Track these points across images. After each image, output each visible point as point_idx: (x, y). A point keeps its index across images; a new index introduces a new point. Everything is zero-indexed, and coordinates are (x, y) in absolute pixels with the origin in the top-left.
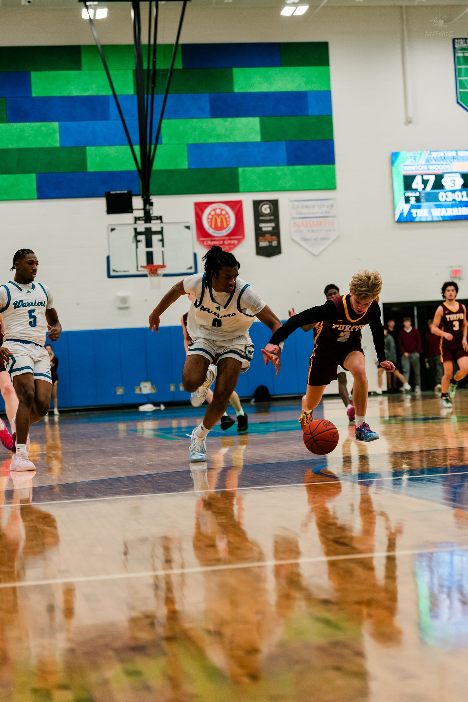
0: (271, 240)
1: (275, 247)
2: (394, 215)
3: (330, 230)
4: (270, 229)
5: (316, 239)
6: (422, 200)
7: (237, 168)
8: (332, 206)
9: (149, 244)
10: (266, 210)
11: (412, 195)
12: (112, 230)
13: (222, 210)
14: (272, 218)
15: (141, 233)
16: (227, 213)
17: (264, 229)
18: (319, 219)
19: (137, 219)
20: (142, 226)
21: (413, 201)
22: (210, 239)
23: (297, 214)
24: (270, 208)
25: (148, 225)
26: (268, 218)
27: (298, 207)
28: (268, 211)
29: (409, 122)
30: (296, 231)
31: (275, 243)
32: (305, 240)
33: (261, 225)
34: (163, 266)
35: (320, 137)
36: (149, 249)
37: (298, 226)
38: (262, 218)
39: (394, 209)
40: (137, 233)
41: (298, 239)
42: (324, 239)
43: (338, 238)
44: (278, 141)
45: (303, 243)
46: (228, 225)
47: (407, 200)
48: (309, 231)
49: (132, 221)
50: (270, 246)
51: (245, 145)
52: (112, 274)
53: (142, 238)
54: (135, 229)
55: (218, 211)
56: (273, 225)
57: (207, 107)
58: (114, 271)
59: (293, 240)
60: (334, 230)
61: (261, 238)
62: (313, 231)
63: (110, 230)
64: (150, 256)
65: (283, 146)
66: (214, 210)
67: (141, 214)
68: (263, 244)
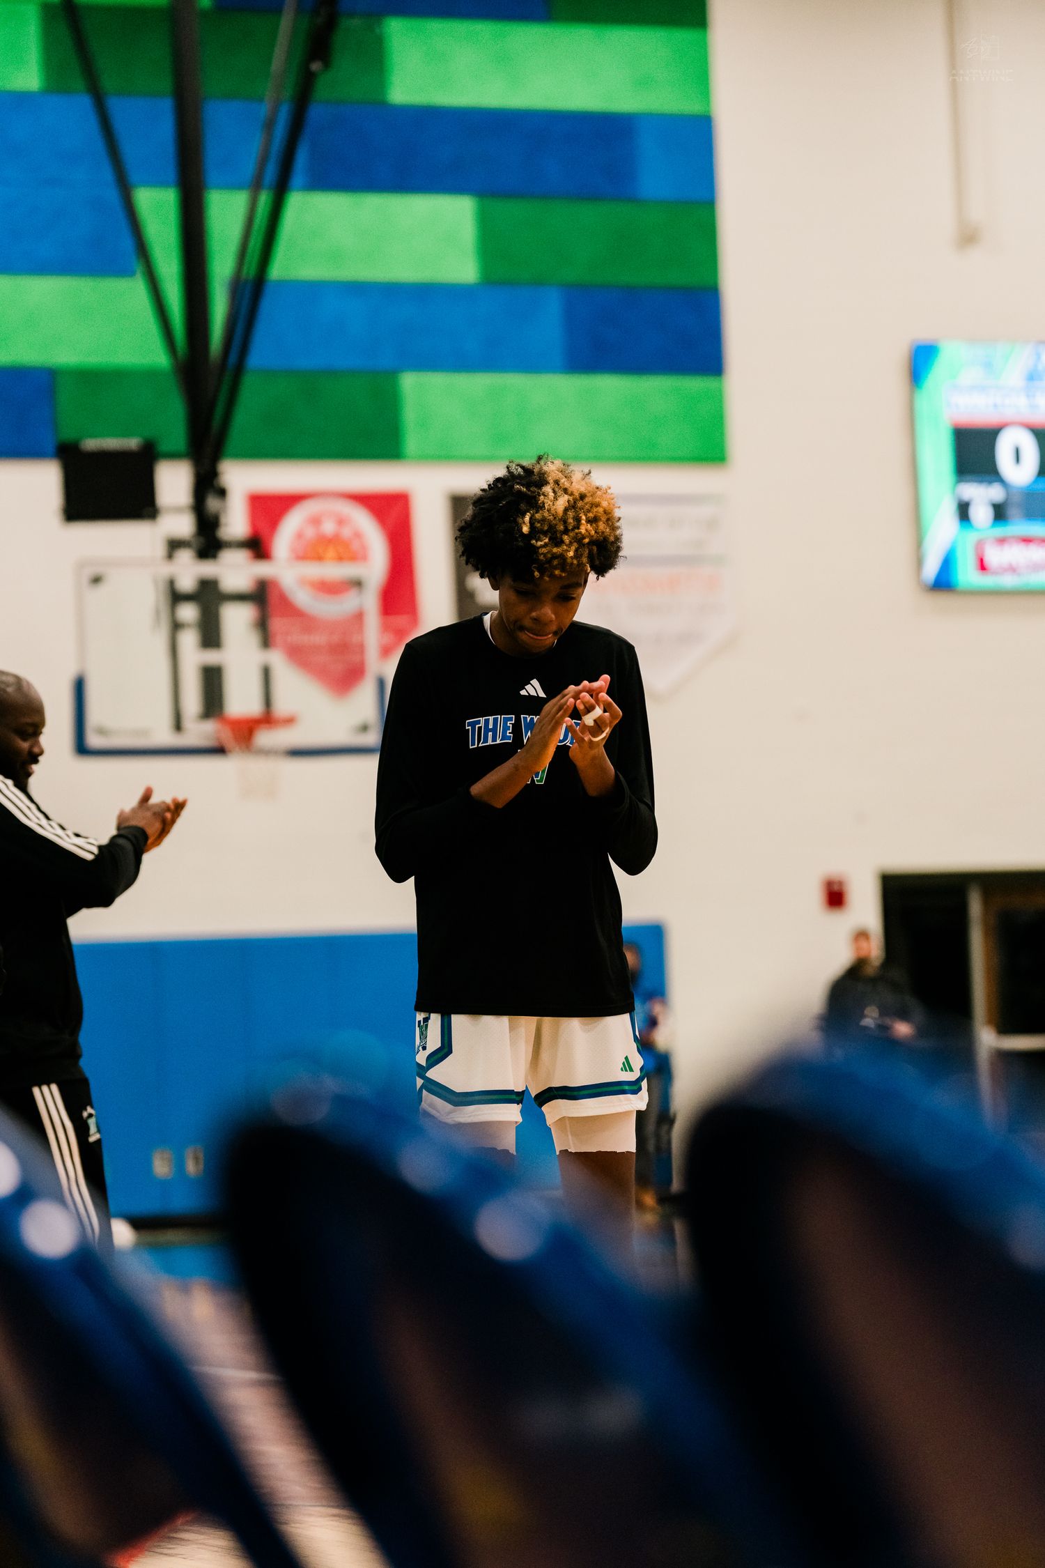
2: (919, 562)
3: (706, 609)
6: (1012, 511)
7: (392, 374)
8: (713, 524)
9: (211, 636)
11: (981, 496)
12: (97, 580)
13: (341, 522)
15: (187, 598)
16: (358, 536)
19: (174, 545)
20: (188, 570)
21: (981, 514)
25: (208, 569)
29: (968, 238)
34: (267, 719)
35: (676, 277)
36: (211, 657)
39: (919, 543)
40: (176, 597)
42: (684, 639)
43: (734, 637)
44: (536, 284)
47: (964, 511)
48: (633, 607)
49: (160, 550)
51: (425, 293)
52: (93, 740)
53: (188, 612)
54: (172, 583)
58: (101, 731)
60: (720, 610)
63: (85, 580)
64: (212, 679)
66: (315, 521)
67: (183, 525)
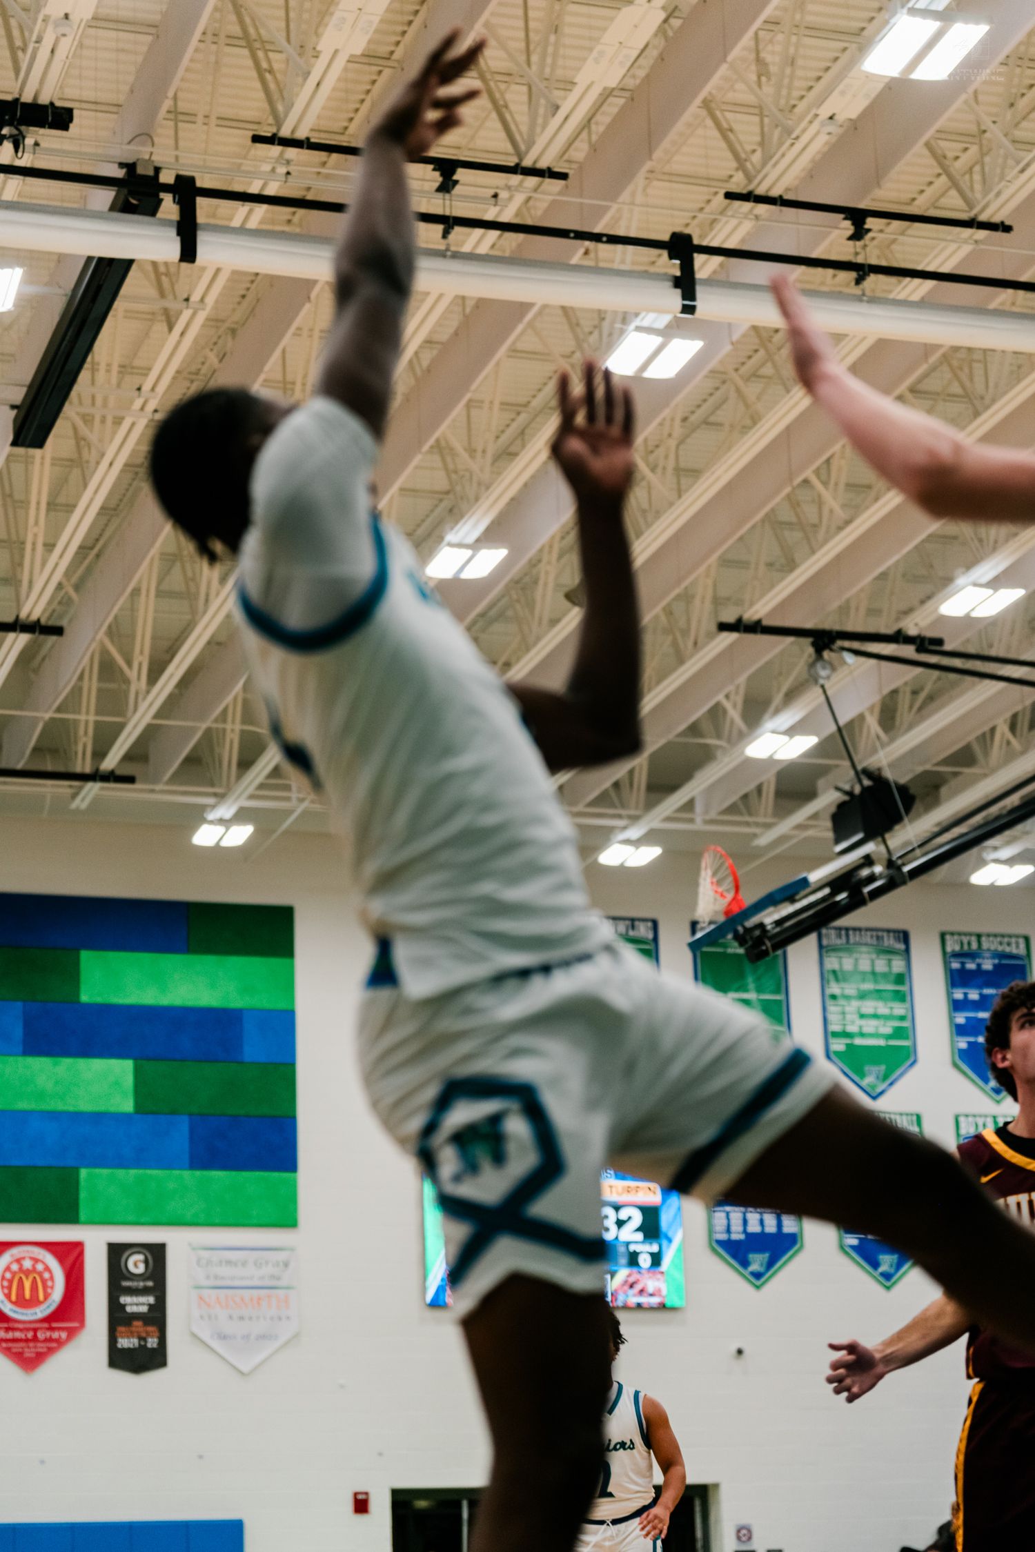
0: (144, 1335)
1: (153, 1350)
2: (424, 1290)
3: (280, 1319)
4: (144, 1309)
5: (246, 1337)
7: (76, 1170)
8: (286, 1265)
10: (136, 1265)
13: (36, 1260)
14: (150, 1284)
16: (47, 1269)
17: (129, 1309)
18: (255, 1293)
22: (5, 1325)
23: (208, 1277)
24: (146, 1262)
26: (141, 1284)
27: (209, 1262)
28: (141, 1269)
30: (202, 1317)
31: (152, 1342)
32: (223, 1337)
33: (124, 1300)
35: (265, 1110)
37: (209, 1305)
38: (125, 1284)
39: (424, 1278)
41: (205, 1336)
42: (263, 1337)
43: (297, 1336)
44: (173, 1113)
45: (215, 1344)
46: (47, 1296)
48: (231, 1317)
50: (143, 1348)
51: (98, 1118)
55: (27, 1264)
56: (151, 1300)
57: (18, 1032)
59: (194, 1336)
60: (288, 1318)
61: (121, 1329)
62: (241, 1318)
65: (182, 1127)
66: (18, 1261)
68: (124, 1343)
